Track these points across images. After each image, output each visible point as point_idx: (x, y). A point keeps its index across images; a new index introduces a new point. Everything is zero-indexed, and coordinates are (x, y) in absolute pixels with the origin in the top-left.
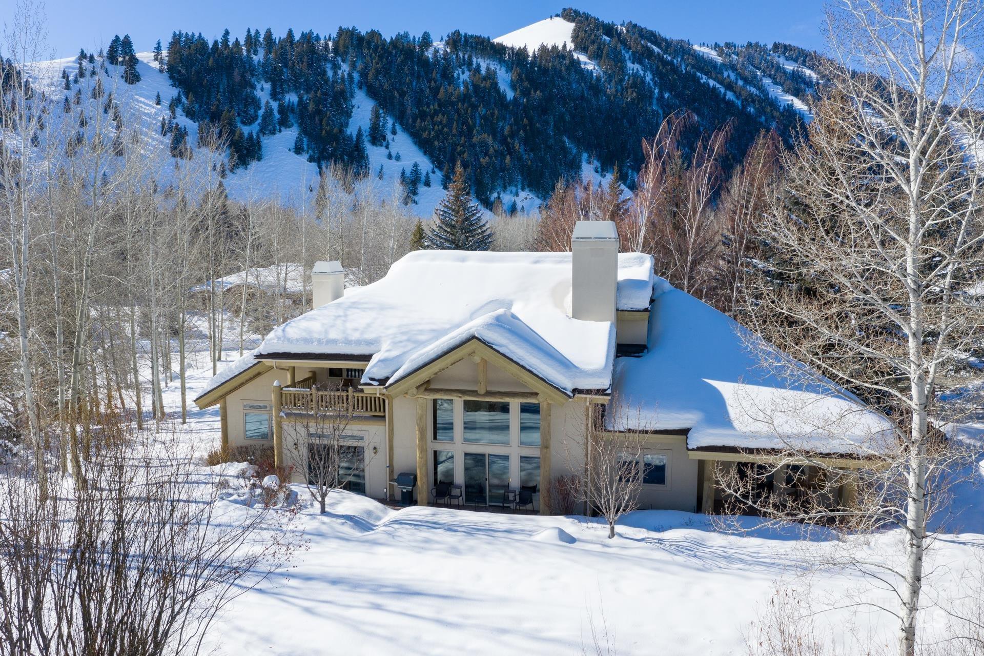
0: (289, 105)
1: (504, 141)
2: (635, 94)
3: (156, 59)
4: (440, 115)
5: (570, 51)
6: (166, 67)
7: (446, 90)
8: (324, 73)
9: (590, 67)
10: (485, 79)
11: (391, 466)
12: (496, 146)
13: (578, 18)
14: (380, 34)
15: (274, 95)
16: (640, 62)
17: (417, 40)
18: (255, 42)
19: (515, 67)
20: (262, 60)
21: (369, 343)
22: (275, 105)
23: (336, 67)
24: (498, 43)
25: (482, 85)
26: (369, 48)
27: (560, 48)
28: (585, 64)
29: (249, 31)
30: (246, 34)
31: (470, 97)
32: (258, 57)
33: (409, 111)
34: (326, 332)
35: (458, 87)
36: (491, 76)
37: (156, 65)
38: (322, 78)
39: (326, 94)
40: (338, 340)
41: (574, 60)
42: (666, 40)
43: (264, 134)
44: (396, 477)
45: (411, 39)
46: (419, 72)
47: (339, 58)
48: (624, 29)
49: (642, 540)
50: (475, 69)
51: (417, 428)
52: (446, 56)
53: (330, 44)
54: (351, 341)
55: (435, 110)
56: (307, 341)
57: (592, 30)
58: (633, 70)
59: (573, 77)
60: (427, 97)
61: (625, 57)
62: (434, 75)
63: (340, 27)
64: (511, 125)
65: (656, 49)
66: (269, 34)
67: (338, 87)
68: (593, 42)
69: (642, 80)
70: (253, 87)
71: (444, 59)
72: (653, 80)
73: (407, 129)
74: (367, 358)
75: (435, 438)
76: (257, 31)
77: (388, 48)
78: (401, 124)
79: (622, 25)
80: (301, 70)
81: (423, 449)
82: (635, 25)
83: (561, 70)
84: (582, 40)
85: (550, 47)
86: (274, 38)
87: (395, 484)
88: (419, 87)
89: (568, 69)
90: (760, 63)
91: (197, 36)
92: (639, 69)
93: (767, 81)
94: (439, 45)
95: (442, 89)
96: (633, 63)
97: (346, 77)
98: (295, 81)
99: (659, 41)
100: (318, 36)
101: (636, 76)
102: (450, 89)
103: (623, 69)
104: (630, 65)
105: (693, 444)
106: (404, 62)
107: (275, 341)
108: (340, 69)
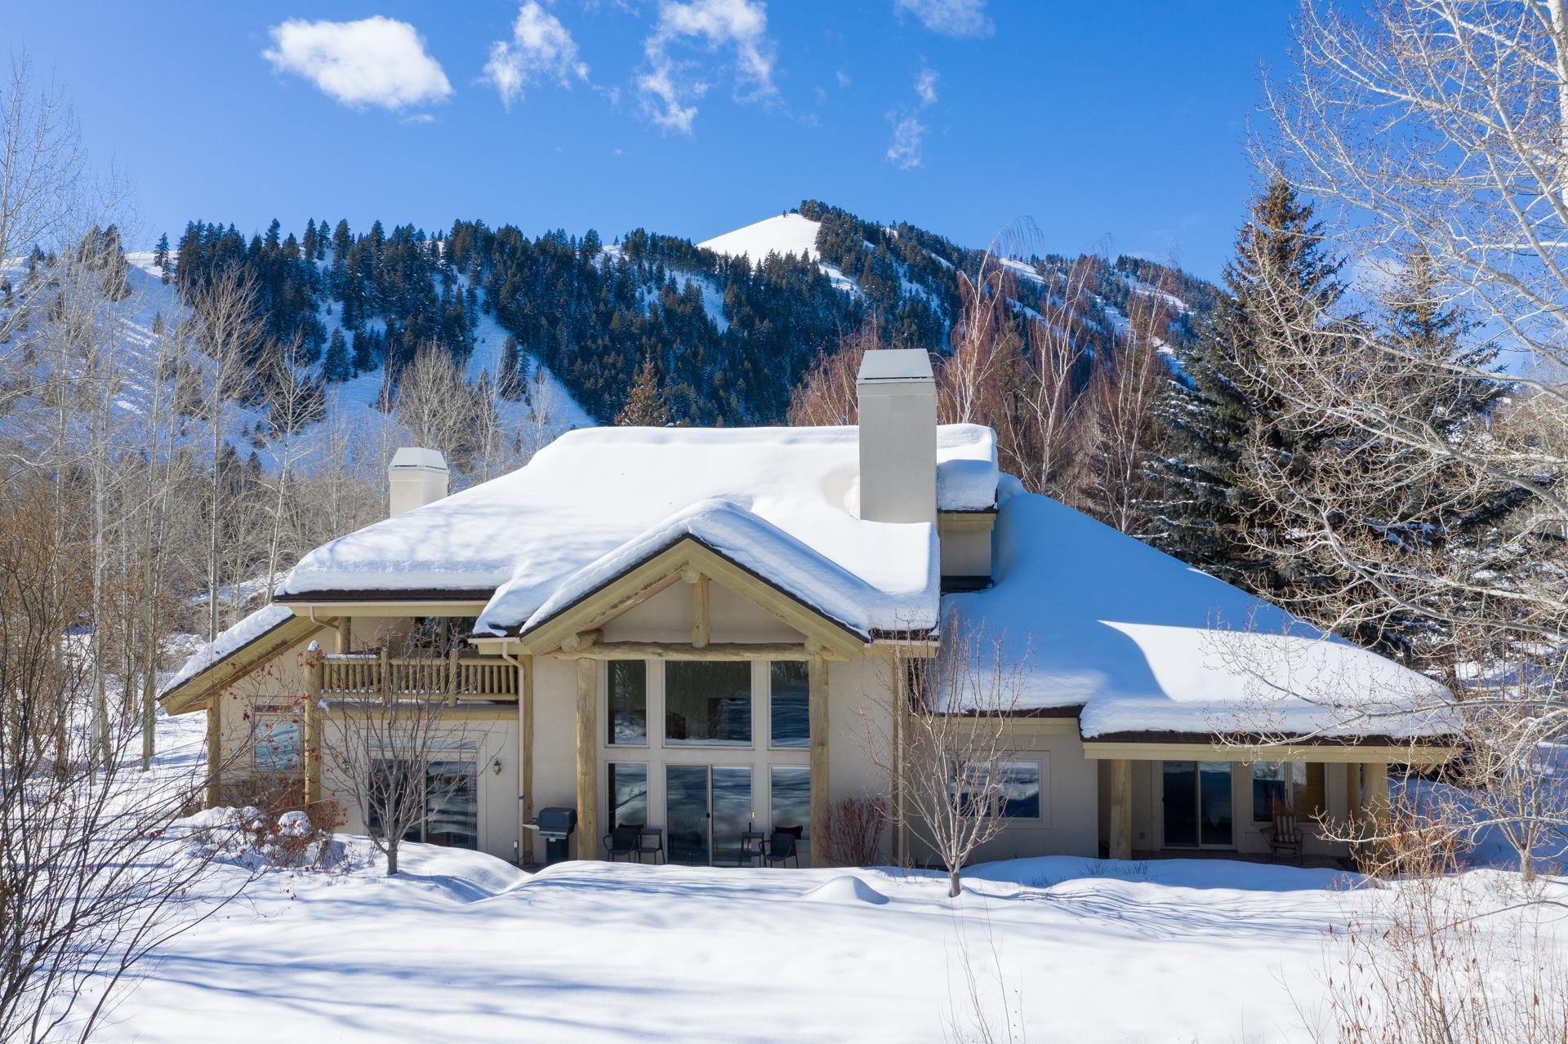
0: (371, 336)
1: (713, 395)
2: (914, 327)
3: (158, 263)
4: (613, 354)
5: (815, 263)
6: (174, 275)
7: (622, 317)
8: (430, 287)
9: (845, 287)
10: (683, 301)
11: (527, 797)
12: (701, 403)
13: (825, 215)
14: (519, 232)
15: (348, 321)
16: (921, 281)
17: (577, 241)
18: (321, 240)
19: (729, 283)
20: (330, 267)
21: (491, 566)
22: (348, 336)
23: (449, 280)
24: (703, 249)
25: (679, 310)
26: (502, 253)
27: (799, 257)
28: (838, 281)
29: (311, 223)
30: (307, 227)
31: (661, 327)
32: (326, 263)
33: (563, 348)
34: (412, 551)
35: (642, 311)
36: (692, 296)
37: (158, 272)
38: (426, 296)
39: (431, 320)
40: (432, 563)
41: (820, 275)
42: (958, 250)
43: (330, 380)
44: (536, 814)
45: (569, 239)
46: (580, 289)
47: (454, 267)
48: (895, 233)
49: (1015, 897)
50: (668, 286)
51: (578, 716)
52: (623, 267)
53: (441, 245)
54: (458, 563)
55: (605, 347)
56: (374, 566)
57: (846, 233)
58: (911, 291)
59: (819, 300)
60: (593, 327)
61: (897, 273)
62: (603, 294)
63: (458, 221)
64: (724, 371)
65: (944, 263)
66: (343, 228)
67: (451, 310)
68: (849, 250)
69: (924, 306)
70: (314, 308)
71: (619, 270)
72: (941, 306)
73: (559, 374)
74: (485, 594)
75: (612, 740)
76: (324, 223)
77: (533, 252)
78: (552, 367)
79: (892, 227)
80: (393, 283)
81: (589, 757)
82: (912, 228)
83: (800, 292)
84: (832, 246)
85: (783, 255)
86: (351, 234)
87: (535, 827)
88: (580, 312)
89: (811, 289)
90: (1100, 286)
91: (226, 228)
92: (920, 290)
93: (1111, 312)
94: (612, 250)
95: (616, 315)
96: (911, 282)
97: (465, 294)
98: (383, 300)
99: (948, 251)
100: (421, 232)
101: (915, 300)
102: (629, 315)
103: (895, 290)
104: (905, 284)
105: (1091, 728)
106: (556, 275)
107: (315, 568)
108: (455, 283)
